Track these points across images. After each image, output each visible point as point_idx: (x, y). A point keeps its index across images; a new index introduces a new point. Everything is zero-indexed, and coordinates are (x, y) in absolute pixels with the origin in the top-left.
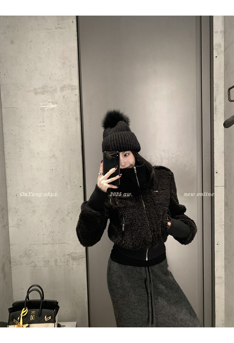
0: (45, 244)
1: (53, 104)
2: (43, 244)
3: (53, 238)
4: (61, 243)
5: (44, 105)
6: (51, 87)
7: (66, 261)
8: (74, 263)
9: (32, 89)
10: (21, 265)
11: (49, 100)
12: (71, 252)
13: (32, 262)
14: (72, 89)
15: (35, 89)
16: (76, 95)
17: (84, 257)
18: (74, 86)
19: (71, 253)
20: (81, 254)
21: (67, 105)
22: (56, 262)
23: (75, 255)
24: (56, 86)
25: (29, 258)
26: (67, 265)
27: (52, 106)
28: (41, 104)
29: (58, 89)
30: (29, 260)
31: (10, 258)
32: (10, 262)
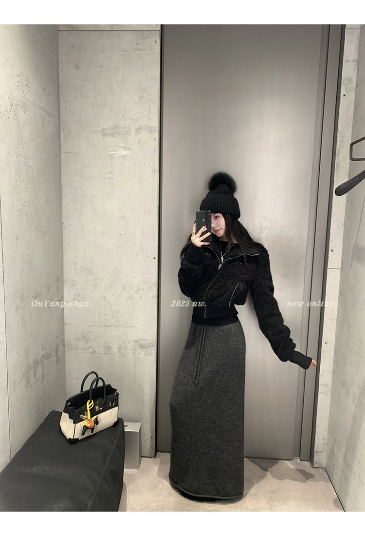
0: (107, 326)
1: (125, 150)
2: (105, 326)
3: (117, 320)
4: (128, 327)
5: (114, 151)
6: (124, 128)
7: (132, 349)
8: (141, 352)
9: (99, 129)
10: (77, 350)
11: (120, 145)
12: (139, 338)
13: (91, 347)
14: (150, 132)
15: (103, 130)
16: (155, 139)
17: (154, 346)
18: (153, 127)
19: (139, 340)
20: (151, 341)
21: (143, 152)
22: (120, 349)
23: (144, 342)
24: (130, 126)
25: (87, 342)
26: (133, 353)
27: (124, 153)
28: (109, 149)
29: (133, 130)
30: (87, 345)
31: (64, 340)
32: (64, 345)
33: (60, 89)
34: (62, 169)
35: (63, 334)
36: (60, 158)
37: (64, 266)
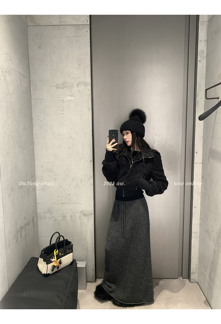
0: (63, 204)
1: (71, 97)
3: (69, 199)
4: (76, 203)
5: (64, 97)
6: (69, 83)
7: (79, 217)
8: (85, 218)
9: (55, 85)
10: (45, 219)
11: (67, 94)
12: (83, 210)
13: (54, 217)
14: (86, 85)
15: (57, 85)
16: (89, 90)
17: (92, 214)
18: (88, 82)
20: (91, 211)
21: (81, 98)
22: (72, 217)
23: (86, 212)
24: (73, 82)
25: (51, 214)
26: (80, 219)
28: (61, 96)
29: (75, 85)
30: (51, 215)
31: (37, 213)
32: (37, 216)
33: (30, 61)
34: (32, 109)
35: (36, 210)
36: (31, 102)
37: (36, 168)
